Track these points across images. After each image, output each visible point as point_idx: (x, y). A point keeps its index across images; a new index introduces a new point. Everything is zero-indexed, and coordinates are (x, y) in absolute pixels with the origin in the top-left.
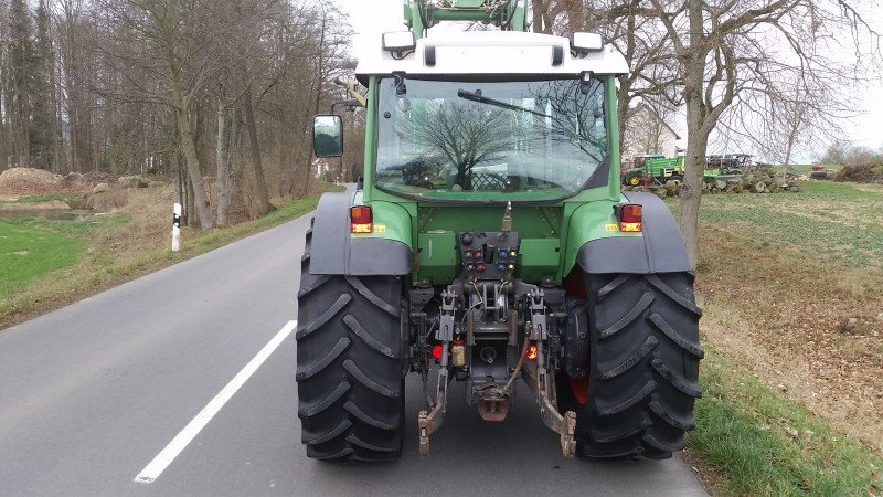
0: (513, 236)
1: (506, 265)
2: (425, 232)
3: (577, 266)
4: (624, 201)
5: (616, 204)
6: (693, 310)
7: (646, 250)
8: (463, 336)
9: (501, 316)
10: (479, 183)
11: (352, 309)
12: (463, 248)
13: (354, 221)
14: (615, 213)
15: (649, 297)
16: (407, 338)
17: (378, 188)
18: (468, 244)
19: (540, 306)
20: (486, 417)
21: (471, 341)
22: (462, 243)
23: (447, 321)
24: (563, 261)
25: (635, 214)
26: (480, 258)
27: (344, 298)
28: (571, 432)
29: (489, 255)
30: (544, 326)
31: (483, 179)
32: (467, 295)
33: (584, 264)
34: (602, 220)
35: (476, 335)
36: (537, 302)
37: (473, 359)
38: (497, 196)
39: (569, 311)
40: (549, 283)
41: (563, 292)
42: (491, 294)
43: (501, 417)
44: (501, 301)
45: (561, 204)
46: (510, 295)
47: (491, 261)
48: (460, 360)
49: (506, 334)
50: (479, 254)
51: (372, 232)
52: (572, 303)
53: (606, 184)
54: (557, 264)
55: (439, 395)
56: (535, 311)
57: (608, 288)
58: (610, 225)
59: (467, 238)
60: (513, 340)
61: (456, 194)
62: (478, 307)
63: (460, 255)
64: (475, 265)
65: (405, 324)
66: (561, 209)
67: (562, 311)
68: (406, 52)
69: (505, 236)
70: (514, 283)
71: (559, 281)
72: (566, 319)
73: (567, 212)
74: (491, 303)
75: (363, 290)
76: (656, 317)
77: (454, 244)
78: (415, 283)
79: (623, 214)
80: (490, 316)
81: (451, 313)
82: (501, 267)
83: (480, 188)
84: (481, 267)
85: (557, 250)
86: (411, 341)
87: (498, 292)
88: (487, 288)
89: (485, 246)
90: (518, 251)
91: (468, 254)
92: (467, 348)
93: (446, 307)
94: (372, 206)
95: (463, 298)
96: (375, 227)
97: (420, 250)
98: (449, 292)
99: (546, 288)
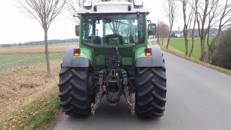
0: (120, 57)
2: (97, 56)
5: (145, 48)
7: (152, 61)
8: (106, 83)
9: (117, 78)
14: (145, 51)
16: (92, 84)
17: (83, 44)
18: (108, 59)
20: (111, 105)
21: (108, 85)
22: (106, 59)
23: (101, 79)
28: (133, 109)
29: (113, 62)
30: (127, 81)
31: (112, 42)
32: (108, 72)
33: (136, 65)
35: (109, 83)
36: (125, 74)
37: (109, 89)
39: (135, 77)
41: (134, 72)
42: (113, 72)
43: (115, 105)
45: (132, 48)
46: (119, 72)
47: (114, 64)
48: (105, 90)
49: (117, 83)
50: (110, 62)
51: (79, 56)
54: (132, 64)
56: (124, 77)
58: (143, 54)
59: (107, 57)
60: (118, 85)
61: (106, 46)
62: (110, 76)
63: (106, 61)
65: (91, 80)
67: (133, 77)
68: (90, 7)
69: (117, 57)
70: (120, 69)
72: (135, 79)
73: (134, 50)
74: (113, 75)
77: (104, 59)
78: (95, 69)
80: (113, 78)
81: (102, 77)
82: (116, 65)
83: (111, 44)
84: (110, 65)
85: (132, 61)
86: (94, 85)
87: (116, 72)
88: (112, 71)
89: (112, 60)
90: (121, 61)
91: (107, 62)
92: (107, 87)
93: (100, 76)
94: (80, 49)
95: (106, 73)
96: (80, 54)
97: (96, 61)
98: (101, 72)
99: (130, 71)
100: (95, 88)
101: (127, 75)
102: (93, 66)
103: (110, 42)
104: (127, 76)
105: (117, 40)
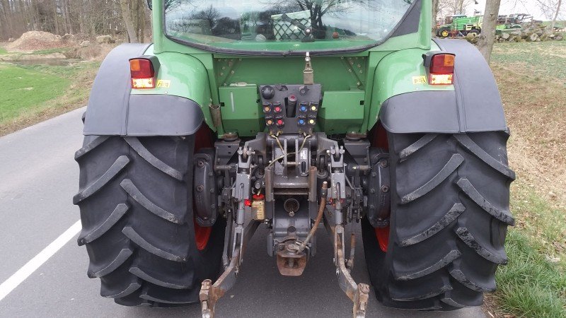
0: (316, 89)
1: (307, 120)
2: (228, 85)
3: (379, 124)
4: (435, 49)
5: (425, 53)
6: (506, 173)
7: (457, 105)
8: (263, 191)
9: (304, 170)
10: (282, 32)
11: (132, 172)
12: (264, 102)
13: (135, 75)
14: (424, 64)
15: (457, 159)
16: (212, 190)
17: (168, 37)
18: (269, 97)
19: (340, 164)
20: (284, 272)
21: (270, 197)
22: (264, 98)
23: (244, 179)
24: (367, 115)
25: (446, 63)
26: (279, 113)
27: (122, 161)
29: (291, 109)
30: (343, 185)
31: (285, 28)
32: (270, 149)
33: (386, 122)
34: (409, 71)
35: (275, 190)
36: (337, 159)
37: (276, 210)
38: (296, 46)
39: (373, 164)
40: (354, 136)
41: (367, 144)
42: (291, 148)
43: (298, 272)
44: (303, 155)
45: (365, 54)
46: (313, 148)
47: (293, 115)
48: (260, 215)
49: (307, 190)
50: (278, 109)
51: (154, 87)
52: (375, 156)
53: (415, 30)
54: (361, 117)
55: (235, 254)
56: (333, 170)
57: (411, 149)
58: (418, 78)
59: (267, 91)
60: (312, 197)
61: (259, 44)
62: (280, 160)
63: (262, 107)
64: (274, 120)
65: (209, 177)
66: (367, 58)
67: (365, 163)
69: (306, 89)
70: (317, 137)
71: (364, 133)
72: (369, 172)
73: (372, 63)
74: (291, 158)
75: (144, 152)
76: (465, 183)
77: (256, 98)
78: (220, 136)
79: (434, 64)
80: (291, 171)
81: (247, 171)
82: (302, 122)
83: (282, 38)
84: (280, 122)
85: (362, 103)
86: (219, 191)
87: (300, 146)
88: (288, 142)
89: (286, 99)
90: (319, 105)
91: (267, 109)
92: (266, 204)
93: (242, 165)
94: (155, 58)
95: (264, 152)
96: (159, 81)
97: (223, 104)
98: (245, 149)
99: (350, 140)
100: (223, 204)
101: (344, 161)
102: (211, 127)
103: (278, 27)
104: (345, 165)
105: (303, 22)
